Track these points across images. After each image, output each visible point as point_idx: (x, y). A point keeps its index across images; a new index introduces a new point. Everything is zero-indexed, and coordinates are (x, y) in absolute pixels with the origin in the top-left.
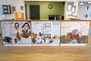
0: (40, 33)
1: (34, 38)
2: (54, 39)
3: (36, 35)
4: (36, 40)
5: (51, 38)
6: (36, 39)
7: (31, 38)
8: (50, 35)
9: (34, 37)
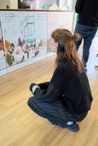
0: (19, 40)
1: (9, 54)
2: (40, 48)
3: (13, 45)
4: (13, 57)
5: (36, 48)
6: (14, 54)
7: (5, 55)
8: (35, 40)
9: (9, 51)
